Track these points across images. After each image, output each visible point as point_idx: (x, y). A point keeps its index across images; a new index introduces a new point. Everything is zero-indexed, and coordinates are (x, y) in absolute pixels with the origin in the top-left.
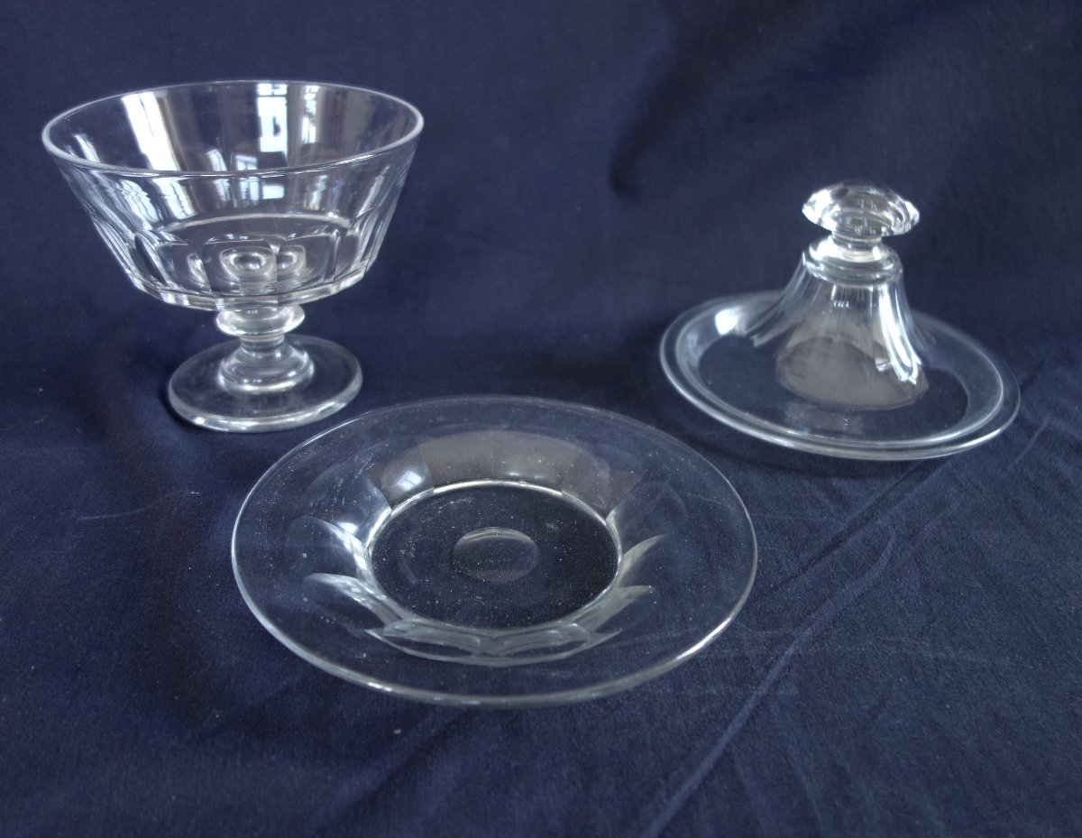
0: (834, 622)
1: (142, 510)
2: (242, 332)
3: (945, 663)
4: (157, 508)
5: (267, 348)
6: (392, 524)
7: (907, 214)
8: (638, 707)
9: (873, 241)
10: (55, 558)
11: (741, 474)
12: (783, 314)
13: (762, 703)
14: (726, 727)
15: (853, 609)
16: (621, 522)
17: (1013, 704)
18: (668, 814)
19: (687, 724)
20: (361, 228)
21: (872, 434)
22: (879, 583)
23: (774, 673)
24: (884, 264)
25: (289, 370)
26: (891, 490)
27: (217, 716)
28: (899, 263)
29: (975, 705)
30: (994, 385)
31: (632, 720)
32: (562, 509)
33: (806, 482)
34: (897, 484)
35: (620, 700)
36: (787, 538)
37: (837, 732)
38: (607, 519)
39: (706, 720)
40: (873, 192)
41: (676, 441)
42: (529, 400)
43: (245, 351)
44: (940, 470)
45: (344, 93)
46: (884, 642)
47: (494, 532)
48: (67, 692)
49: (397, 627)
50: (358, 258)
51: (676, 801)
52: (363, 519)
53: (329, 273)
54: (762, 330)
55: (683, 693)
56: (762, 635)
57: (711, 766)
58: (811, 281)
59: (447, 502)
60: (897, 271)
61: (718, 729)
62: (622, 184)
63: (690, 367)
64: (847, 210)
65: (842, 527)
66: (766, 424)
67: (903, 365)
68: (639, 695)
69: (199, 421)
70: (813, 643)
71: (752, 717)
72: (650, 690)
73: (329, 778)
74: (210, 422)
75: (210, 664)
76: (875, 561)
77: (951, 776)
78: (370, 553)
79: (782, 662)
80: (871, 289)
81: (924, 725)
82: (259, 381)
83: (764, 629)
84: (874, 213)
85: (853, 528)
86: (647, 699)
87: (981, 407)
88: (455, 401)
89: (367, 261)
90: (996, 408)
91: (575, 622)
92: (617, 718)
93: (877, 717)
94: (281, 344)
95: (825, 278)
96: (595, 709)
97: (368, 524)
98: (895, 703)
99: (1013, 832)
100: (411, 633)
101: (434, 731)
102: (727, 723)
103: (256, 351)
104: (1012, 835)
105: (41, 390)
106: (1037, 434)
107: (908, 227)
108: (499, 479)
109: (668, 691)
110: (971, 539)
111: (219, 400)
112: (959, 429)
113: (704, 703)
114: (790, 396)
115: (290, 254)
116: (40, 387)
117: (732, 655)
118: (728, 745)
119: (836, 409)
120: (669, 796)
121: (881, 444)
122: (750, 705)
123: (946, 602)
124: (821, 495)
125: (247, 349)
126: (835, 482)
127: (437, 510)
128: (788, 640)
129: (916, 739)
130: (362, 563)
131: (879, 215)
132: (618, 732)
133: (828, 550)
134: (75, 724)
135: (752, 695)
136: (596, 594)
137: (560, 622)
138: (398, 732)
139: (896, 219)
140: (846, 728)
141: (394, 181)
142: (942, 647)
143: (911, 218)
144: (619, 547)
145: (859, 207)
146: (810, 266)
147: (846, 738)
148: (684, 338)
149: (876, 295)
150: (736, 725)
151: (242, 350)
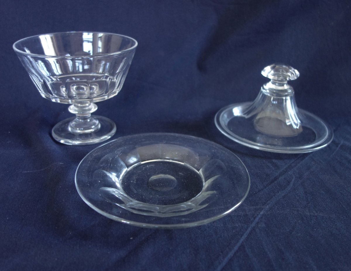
0: (276, 204)
1: (44, 169)
2: (77, 112)
3: (313, 216)
4: (49, 168)
5: (85, 118)
6: (128, 173)
7: (296, 74)
8: (212, 230)
9: (284, 82)
10: (15, 184)
11: (243, 158)
12: (255, 107)
13: (253, 229)
14: (242, 237)
15: (282, 200)
16: (204, 172)
17: (337, 229)
18: (224, 264)
19: (228, 236)
20: (116, 79)
21: (285, 145)
22: (290, 192)
23: (257, 220)
24: (288, 90)
25: (92, 125)
26: (292, 163)
27: (70, 233)
28: (293, 90)
29: (324, 229)
30: (325, 131)
31: (210, 234)
32: (184, 169)
33: (264, 161)
34: (294, 161)
35: (206, 228)
36: (259, 178)
37: (279, 238)
38: (199, 171)
39: (235, 234)
40: (284, 66)
41: (221, 147)
42: (172, 134)
43: (78, 120)
44: (308, 157)
45: (111, 36)
46: (293, 210)
47: (162, 176)
48: (20, 226)
49: (131, 204)
50: (116, 88)
51: (226, 260)
52: (118, 171)
53: (106, 92)
54: (248, 113)
55: (227, 226)
56: (252, 208)
57: (237, 249)
58: (264, 96)
59: (146, 166)
60: (293, 92)
61: (239, 237)
62: (201, 67)
63: (225, 125)
64: (276, 73)
65: (277, 174)
66: (251, 142)
67: (295, 123)
68: (212, 226)
69: (62, 141)
70: (269, 210)
71: (250, 233)
72: (216, 225)
73: (109, 253)
74: (66, 142)
75: (68, 217)
76: (289, 185)
77: (317, 251)
78: (121, 182)
79: (259, 216)
80: (284, 98)
81: (308, 235)
82: (82, 129)
83: (253, 206)
84: (285, 74)
85: (281, 174)
86: (215, 228)
87: (321, 137)
88: (148, 134)
89: (119, 89)
90: (326, 137)
91: (190, 202)
92: (205, 234)
93: (292, 233)
94: (90, 117)
95: (269, 95)
96: (197, 231)
97: (119, 173)
98: (298, 229)
99: (339, 269)
100: (135, 206)
101: (143, 238)
102: (242, 235)
103: (81, 119)
104: (339, 270)
105: (9, 132)
106: (339, 146)
107: (296, 78)
108: (163, 159)
109: (222, 225)
110: (320, 178)
111: (69, 135)
112: (314, 144)
113: (234, 229)
114: (258, 133)
115: (93, 86)
116: (9, 131)
117: (243, 214)
118: (243, 242)
119: (273, 137)
120: (224, 258)
121: (289, 148)
122: (249, 229)
123: (313, 198)
124: (269, 165)
125: (78, 119)
126: (274, 161)
127: (143, 168)
128: (261, 209)
129: (305, 240)
130: (118, 185)
131: (286, 74)
132: (206, 238)
133: (273, 181)
134: (23, 236)
135: (250, 226)
136: (197, 195)
137: (185, 203)
138: (132, 238)
139: (292, 75)
140: (282, 237)
141: (128, 63)
142: (312, 211)
143: (297, 75)
144: (204, 180)
145: (280, 72)
146: (264, 91)
147: (282, 240)
148: (223, 116)
149: (286, 100)
150: (245, 236)
151: (77, 119)
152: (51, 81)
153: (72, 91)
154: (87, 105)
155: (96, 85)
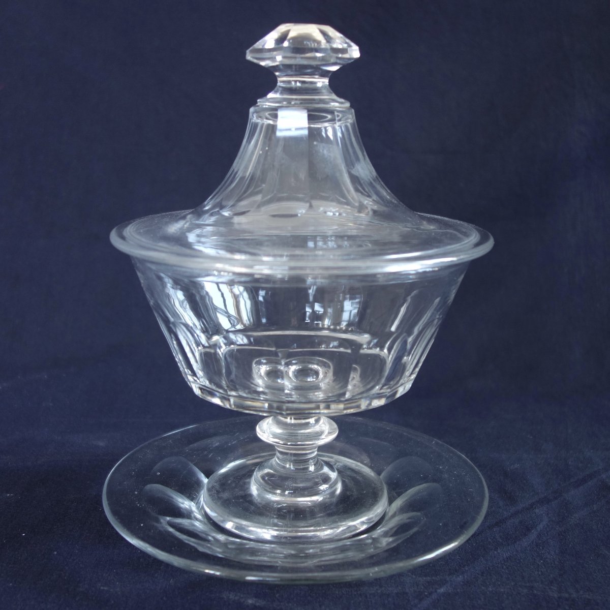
0: (483, 573)
3: (567, 600)
15: (500, 565)
22: (526, 550)
23: (425, 603)
25: (321, 483)
46: (520, 586)
56: (422, 579)
65: (506, 514)
70: (462, 585)
76: (527, 535)
83: (426, 576)
85: (514, 514)
94: (316, 457)
115: (315, 367)
117: (395, 591)
123: (577, 563)
124: (495, 495)
128: (442, 583)
142: (566, 590)
151: (275, 461)
152: (225, 344)
153: (255, 376)
154: (312, 421)
155: (324, 365)
